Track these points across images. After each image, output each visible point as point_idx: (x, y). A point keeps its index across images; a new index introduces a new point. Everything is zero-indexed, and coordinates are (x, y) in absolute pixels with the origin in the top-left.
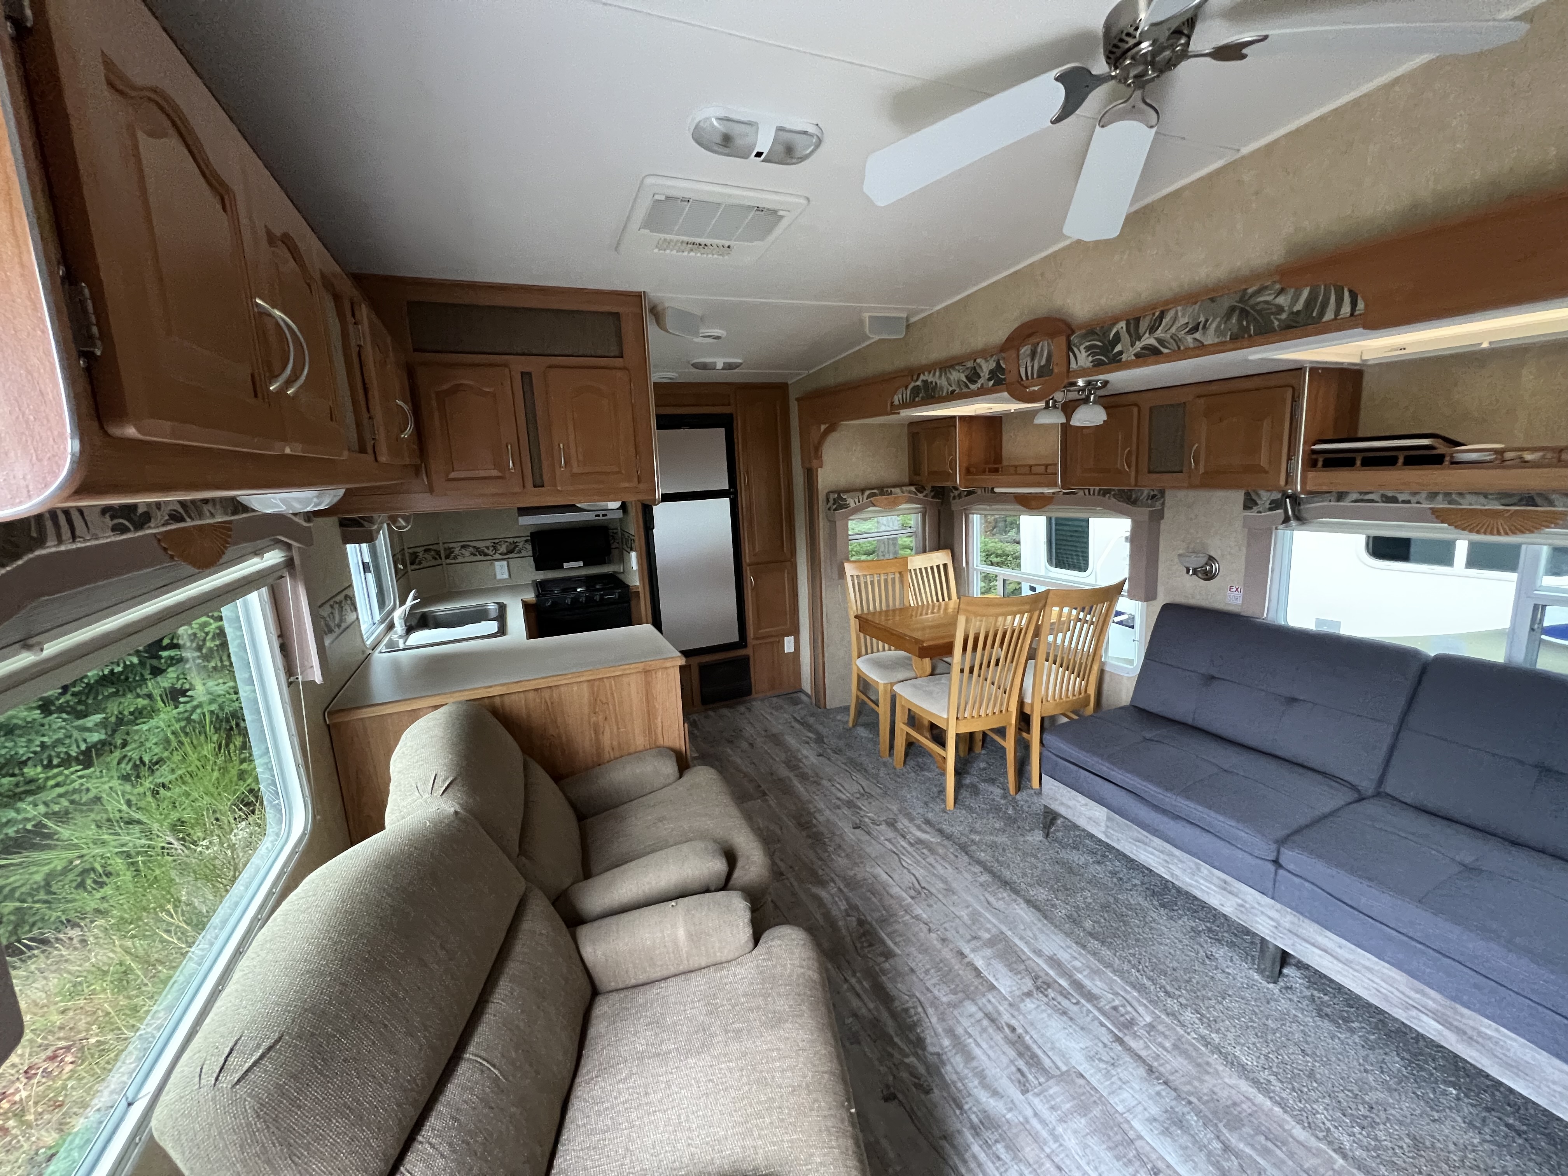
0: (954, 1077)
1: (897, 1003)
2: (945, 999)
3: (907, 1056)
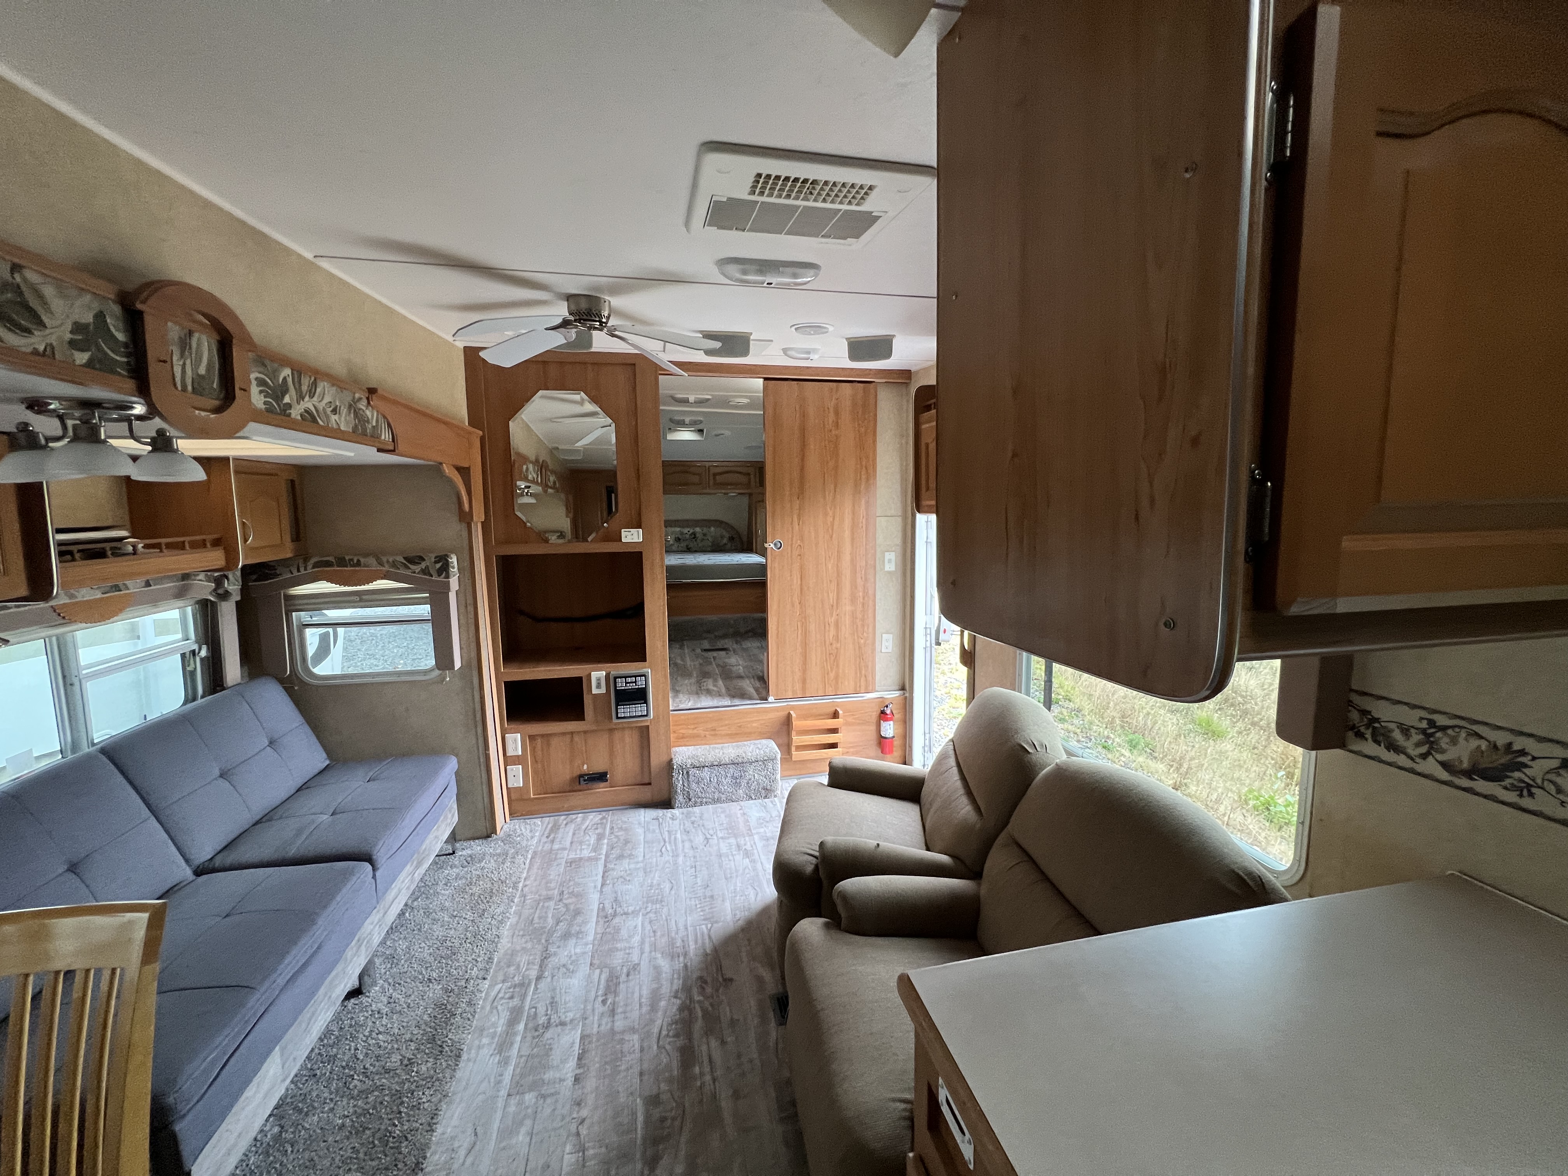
0: (676, 981)
1: (678, 1044)
2: (636, 1037)
3: (699, 1002)
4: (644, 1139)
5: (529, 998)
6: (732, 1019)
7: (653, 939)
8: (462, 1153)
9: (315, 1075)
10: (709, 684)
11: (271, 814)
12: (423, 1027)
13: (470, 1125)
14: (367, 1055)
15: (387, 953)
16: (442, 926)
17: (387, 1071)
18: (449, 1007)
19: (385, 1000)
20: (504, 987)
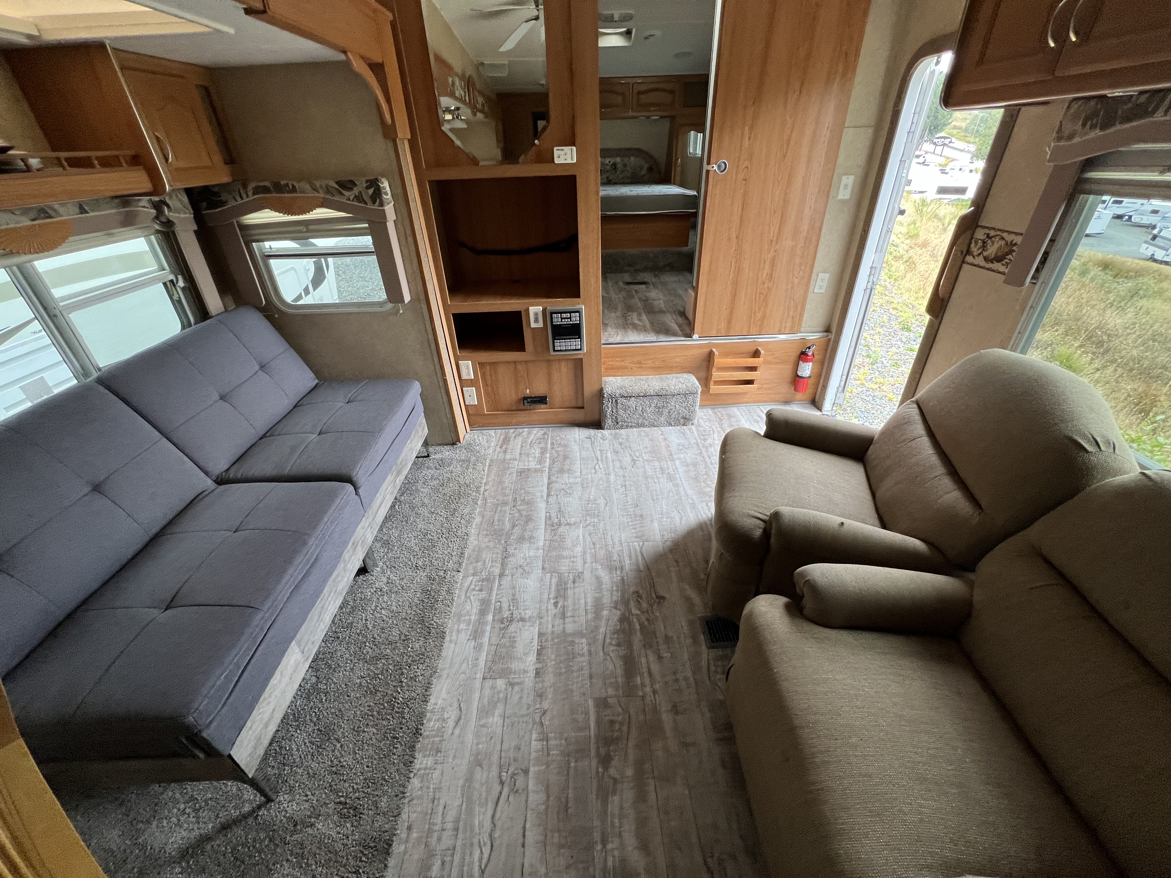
0: (615, 593)
1: (622, 653)
2: (584, 641)
3: (637, 615)
4: (597, 737)
5: (495, 592)
6: (666, 636)
7: (593, 551)
8: (451, 724)
9: (338, 638)
10: (634, 318)
11: (273, 430)
12: (414, 608)
13: (455, 700)
14: (374, 626)
15: (384, 539)
16: (424, 520)
17: (391, 643)
18: (433, 594)
19: (385, 580)
20: (474, 580)
